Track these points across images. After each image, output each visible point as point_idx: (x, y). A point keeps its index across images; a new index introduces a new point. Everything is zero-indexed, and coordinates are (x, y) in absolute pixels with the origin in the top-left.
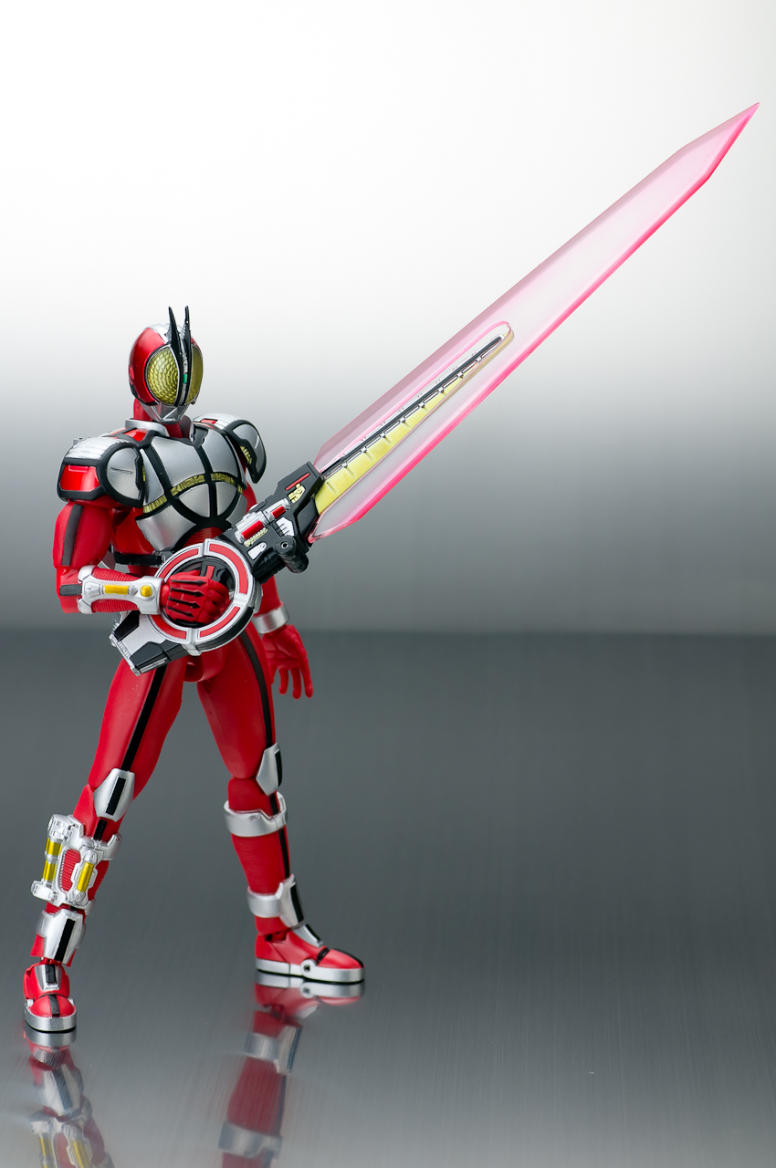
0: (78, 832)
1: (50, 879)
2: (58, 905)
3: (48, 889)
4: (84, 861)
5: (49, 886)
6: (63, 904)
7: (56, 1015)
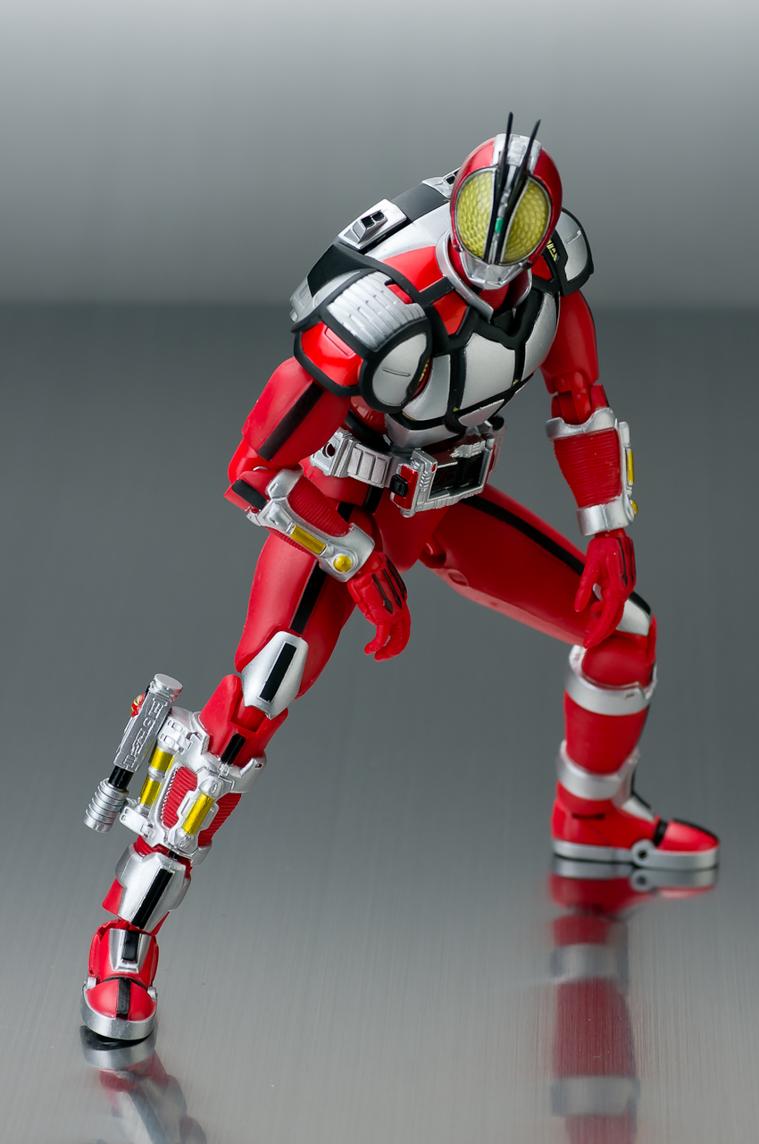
0: (200, 744)
1: (148, 803)
2: (152, 845)
3: (142, 818)
4: (201, 792)
5: (145, 814)
6: (159, 845)
7: (122, 1016)
